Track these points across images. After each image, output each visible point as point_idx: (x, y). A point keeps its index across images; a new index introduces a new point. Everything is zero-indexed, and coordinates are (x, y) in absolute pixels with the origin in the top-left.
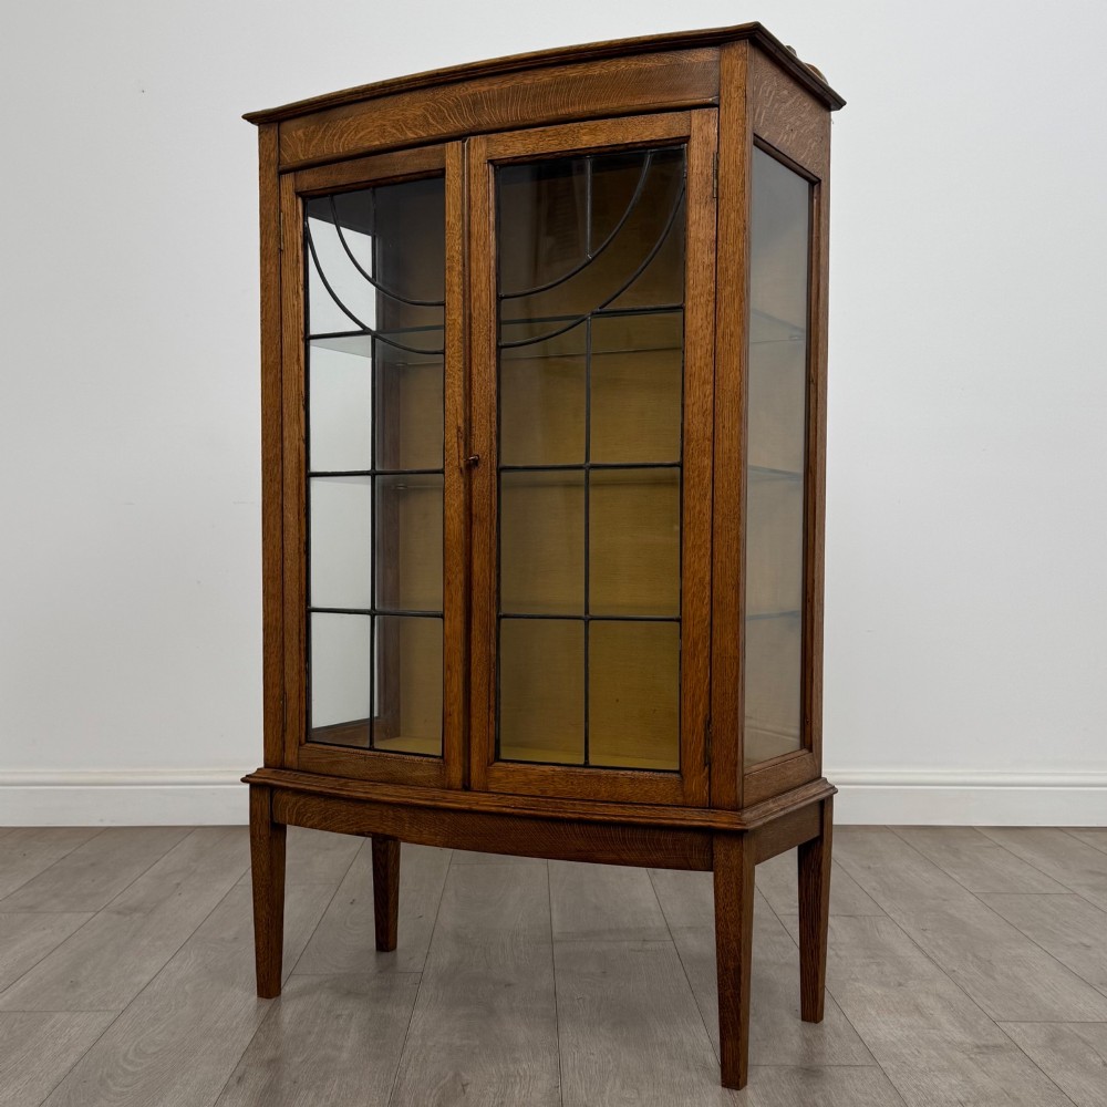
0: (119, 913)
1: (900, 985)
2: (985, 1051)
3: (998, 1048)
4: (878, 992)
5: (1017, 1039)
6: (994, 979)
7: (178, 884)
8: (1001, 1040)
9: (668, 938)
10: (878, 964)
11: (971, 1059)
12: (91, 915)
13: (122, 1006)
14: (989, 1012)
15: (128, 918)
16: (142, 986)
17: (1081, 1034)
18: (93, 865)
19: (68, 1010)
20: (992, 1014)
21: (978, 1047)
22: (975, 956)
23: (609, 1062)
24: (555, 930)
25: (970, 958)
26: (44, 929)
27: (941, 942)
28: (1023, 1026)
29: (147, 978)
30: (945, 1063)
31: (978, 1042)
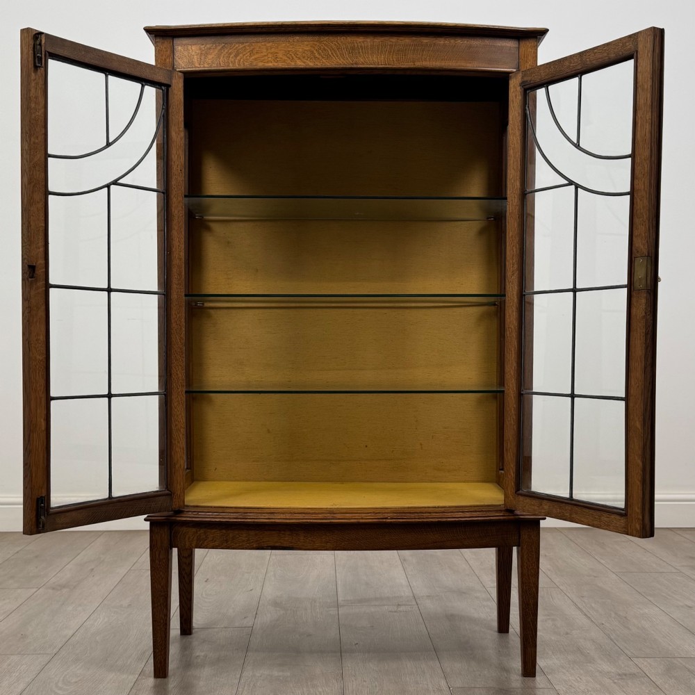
0: (53, 589)
1: (567, 634)
2: (624, 677)
3: (633, 676)
4: (553, 638)
5: (645, 669)
6: (629, 629)
7: (93, 569)
8: (634, 670)
9: (414, 603)
10: (553, 620)
11: (615, 683)
12: (35, 590)
13: (55, 651)
14: (626, 651)
15: (59, 592)
16: (68, 637)
17: (687, 666)
18: (36, 557)
19: (19, 654)
20: (629, 653)
21: (619, 675)
22: (616, 614)
23: (376, 686)
24: (340, 599)
25: (613, 615)
26: (4, 599)
27: (593, 605)
28: (649, 660)
29: (71, 633)
30: (598, 686)
31: (620, 672)
